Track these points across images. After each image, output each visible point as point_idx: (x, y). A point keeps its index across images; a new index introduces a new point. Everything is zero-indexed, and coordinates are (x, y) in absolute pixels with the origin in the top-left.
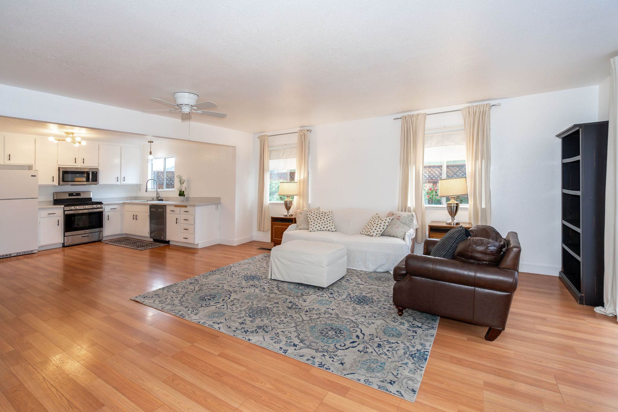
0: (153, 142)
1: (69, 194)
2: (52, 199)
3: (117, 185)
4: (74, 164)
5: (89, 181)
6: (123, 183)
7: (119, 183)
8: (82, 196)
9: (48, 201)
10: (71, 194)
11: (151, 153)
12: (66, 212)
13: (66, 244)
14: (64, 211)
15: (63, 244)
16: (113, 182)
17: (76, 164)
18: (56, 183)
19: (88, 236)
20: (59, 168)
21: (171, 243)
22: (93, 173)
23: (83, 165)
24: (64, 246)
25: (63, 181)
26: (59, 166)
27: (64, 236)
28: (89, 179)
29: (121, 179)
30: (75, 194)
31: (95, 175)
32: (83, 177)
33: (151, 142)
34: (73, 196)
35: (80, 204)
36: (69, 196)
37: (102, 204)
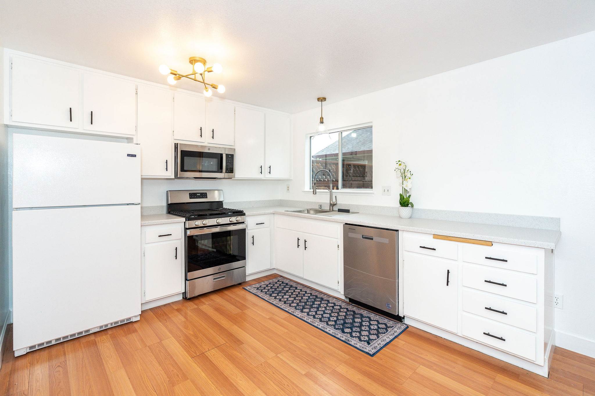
0: (324, 99)
1: (189, 194)
2: (164, 204)
3: (261, 181)
4: (199, 139)
5: (221, 172)
6: (268, 176)
8: (210, 198)
9: (158, 207)
10: (193, 195)
11: (322, 121)
12: (189, 232)
13: (188, 296)
14: (186, 229)
15: (184, 294)
16: (255, 174)
17: (202, 140)
18: (171, 174)
19: (224, 277)
20: (176, 146)
21: (406, 321)
22: (227, 156)
24: (185, 298)
25: (183, 170)
26: (176, 142)
27: (186, 279)
28: (221, 168)
29: (266, 170)
30: (199, 195)
31: (231, 161)
32: (213, 163)
33: (322, 100)
34: (196, 198)
35: (211, 215)
36: (190, 198)
37: (244, 214)
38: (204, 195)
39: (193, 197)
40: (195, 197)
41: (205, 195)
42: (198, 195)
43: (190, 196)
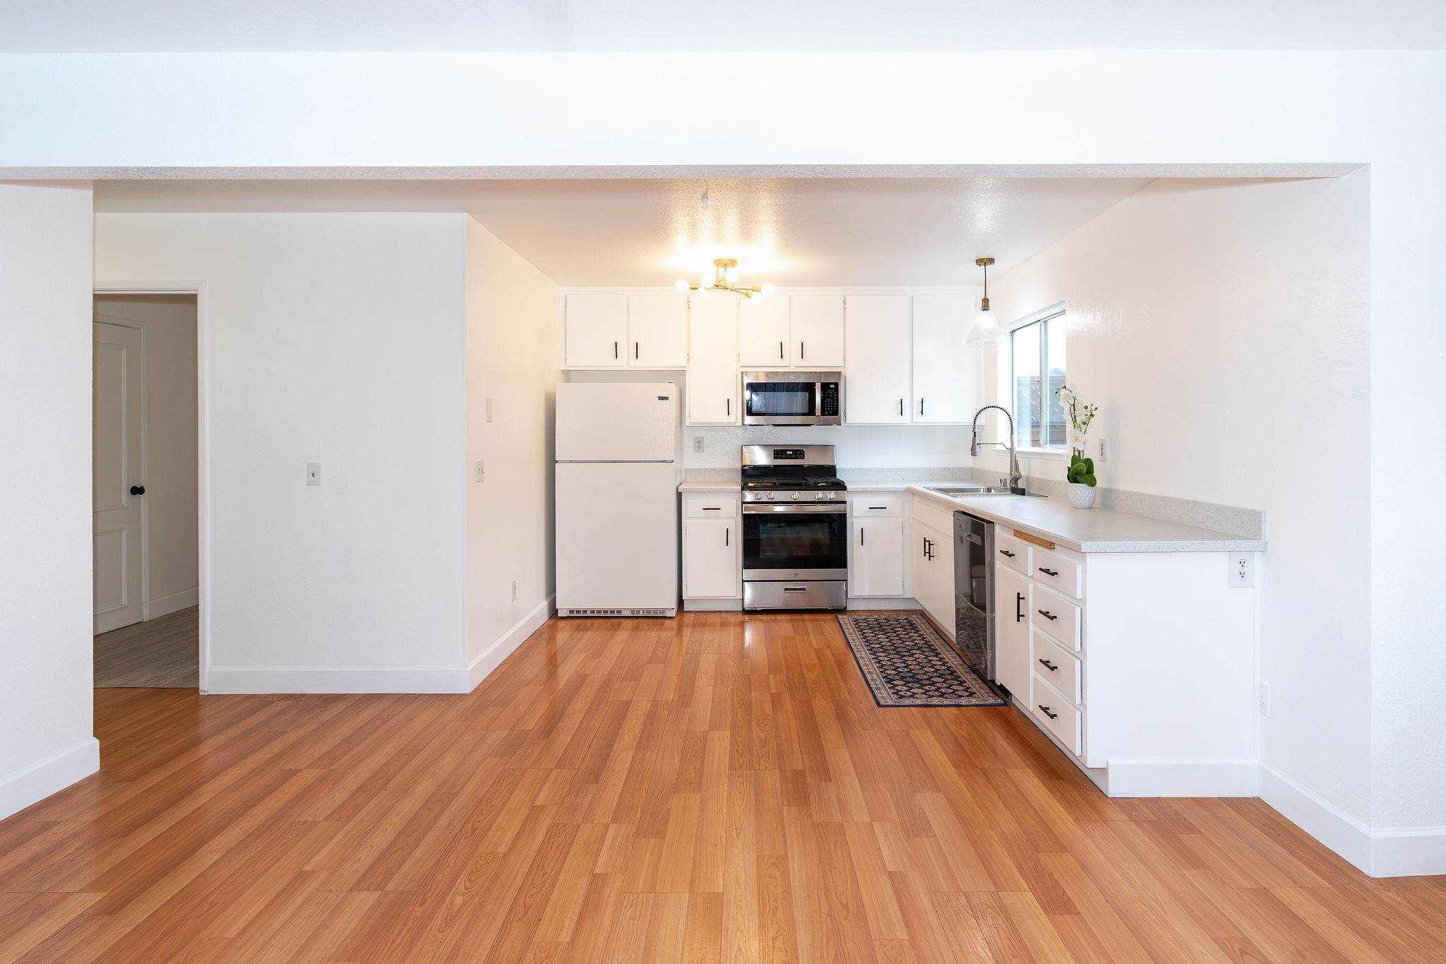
0: (991, 261)
1: (775, 451)
2: (738, 465)
3: (900, 427)
4: (779, 362)
5: (813, 415)
6: (919, 419)
7: (905, 419)
8: (810, 460)
9: (729, 470)
10: (778, 454)
11: (986, 305)
12: (745, 508)
14: (744, 503)
17: (785, 362)
18: (736, 418)
19: (804, 589)
20: (743, 376)
22: (825, 386)
23: (802, 362)
24: (743, 609)
25: (750, 412)
26: (744, 370)
27: (743, 579)
28: (814, 407)
29: (913, 407)
30: (791, 453)
31: (831, 393)
32: (800, 399)
33: (985, 263)
34: (786, 458)
35: (783, 484)
36: (775, 458)
37: (844, 488)
38: (798, 453)
39: (780, 456)
40: (784, 456)
41: (801, 454)
42: (789, 454)
43: (775, 454)
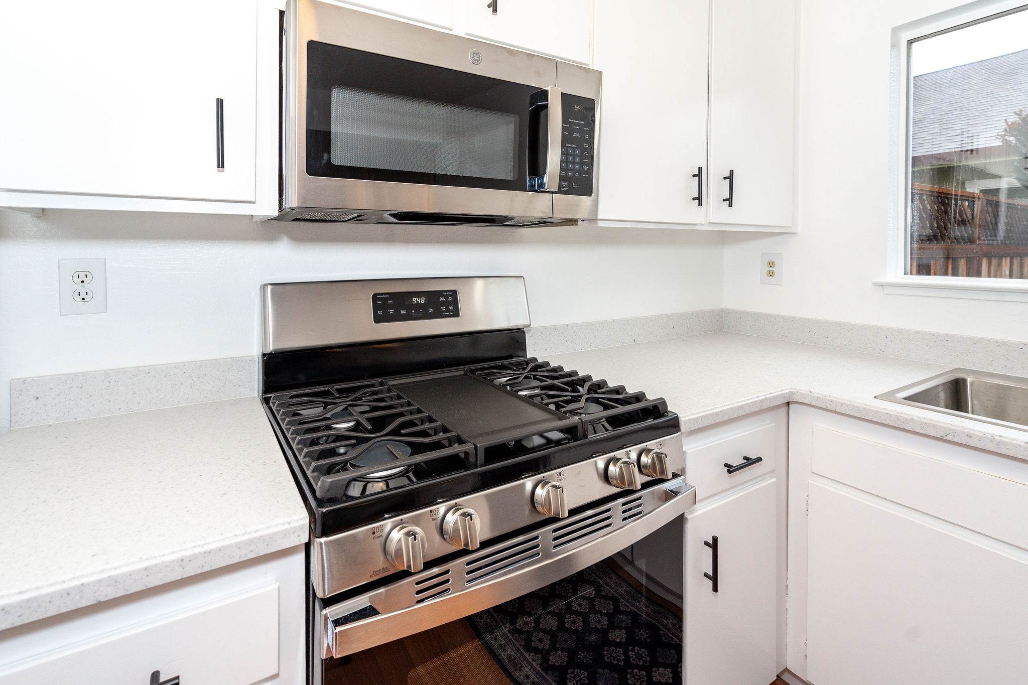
2: (251, 352)
6: (717, 217)
10: (391, 305)
16: (673, 206)
28: (536, 166)
29: (715, 189)
30: (423, 300)
31: (581, 132)
34: (409, 317)
36: (378, 319)
38: (443, 302)
39: (391, 311)
40: (403, 312)
41: (451, 303)
42: (418, 304)
43: (376, 308)
